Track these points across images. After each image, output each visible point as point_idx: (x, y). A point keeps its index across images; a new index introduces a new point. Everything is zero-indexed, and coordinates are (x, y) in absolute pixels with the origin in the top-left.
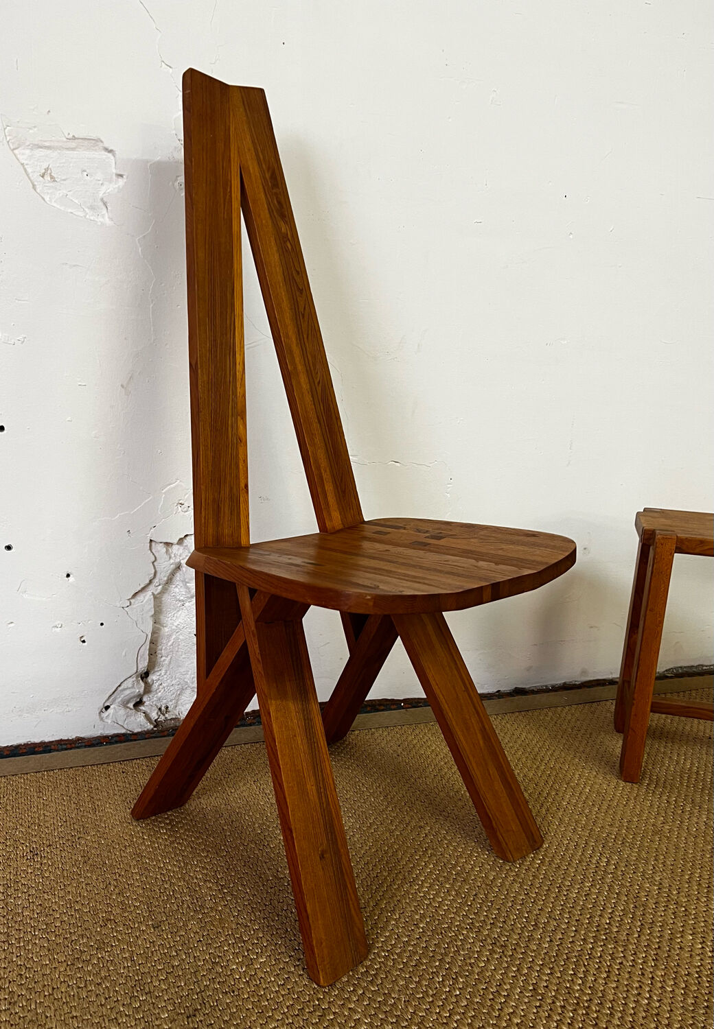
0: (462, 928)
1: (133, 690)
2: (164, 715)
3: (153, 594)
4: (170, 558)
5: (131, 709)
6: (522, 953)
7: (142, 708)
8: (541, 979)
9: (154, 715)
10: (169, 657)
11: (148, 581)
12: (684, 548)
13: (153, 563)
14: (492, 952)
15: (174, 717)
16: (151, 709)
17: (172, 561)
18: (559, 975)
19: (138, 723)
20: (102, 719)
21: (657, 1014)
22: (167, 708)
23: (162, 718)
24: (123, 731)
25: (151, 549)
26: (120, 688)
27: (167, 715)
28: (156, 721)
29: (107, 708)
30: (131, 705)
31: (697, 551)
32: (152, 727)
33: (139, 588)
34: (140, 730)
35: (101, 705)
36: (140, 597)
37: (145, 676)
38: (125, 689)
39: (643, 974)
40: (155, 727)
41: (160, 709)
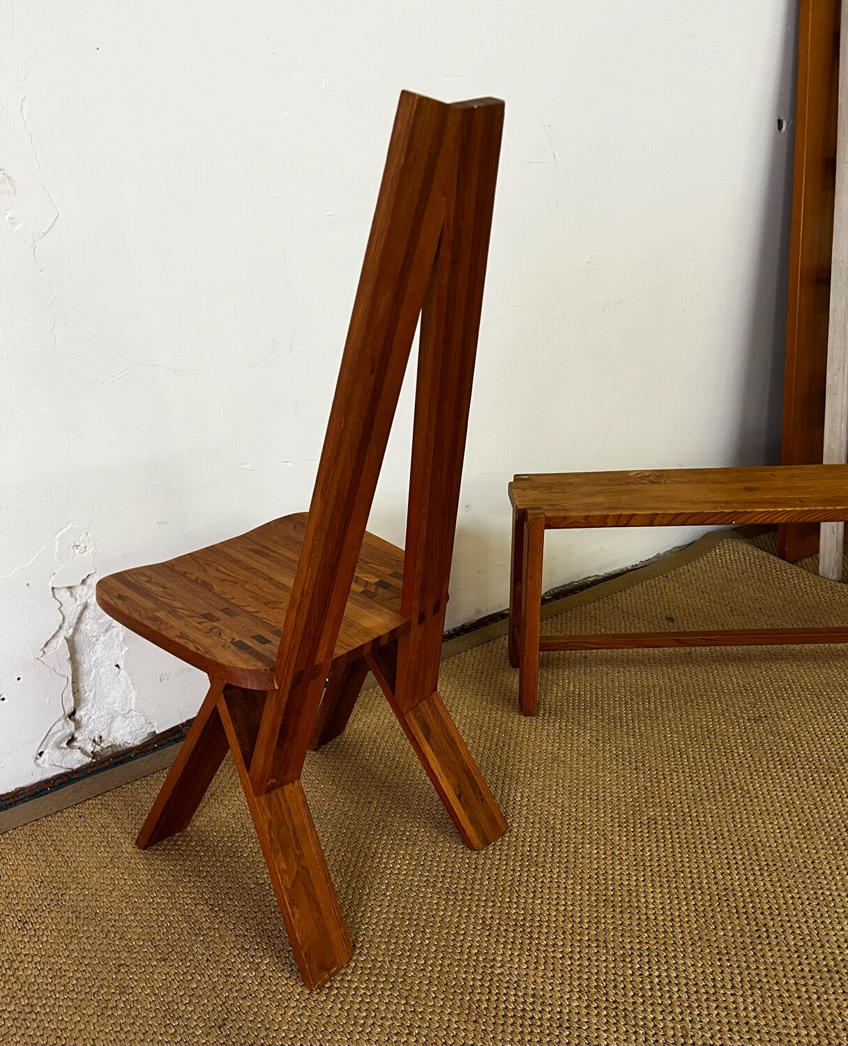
0: (421, 887)
1: (63, 732)
2: (99, 745)
3: (65, 638)
4: (76, 600)
5: (65, 749)
6: (470, 895)
7: (75, 744)
8: (487, 913)
9: (90, 748)
10: (93, 692)
11: (58, 628)
12: (551, 524)
13: (59, 609)
14: (447, 900)
15: (110, 744)
16: (85, 743)
17: (78, 603)
18: (499, 905)
19: (75, 760)
20: (38, 766)
21: (572, 916)
22: (101, 737)
23: (98, 748)
24: (63, 771)
25: (54, 596)
26: (51, 733)
27: (102, 745)
28: (92, 752)
29: (41, 754)
30: (64, 745)
31: (562, 525)
32: (90, 759)
33: (51, 636)
34: (79, 766)
35: (35, 753)
36: (53, 644)
37: (72, 715)
38: (55, 733)
39: (559, 886)
40: (93, 758)
41: (94, 741)
